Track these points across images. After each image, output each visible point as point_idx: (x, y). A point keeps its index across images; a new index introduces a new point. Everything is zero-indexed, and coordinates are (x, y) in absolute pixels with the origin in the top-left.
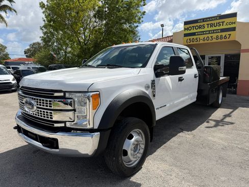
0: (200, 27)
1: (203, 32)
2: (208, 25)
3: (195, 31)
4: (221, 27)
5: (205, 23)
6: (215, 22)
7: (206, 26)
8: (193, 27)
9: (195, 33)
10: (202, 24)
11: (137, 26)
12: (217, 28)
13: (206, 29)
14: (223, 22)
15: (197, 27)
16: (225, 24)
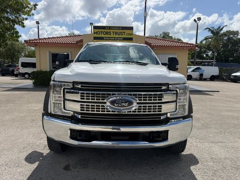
0: (107, 33)
1: (110, 38)
2: (113, 32)
3: (103, 36)
4: (123, 36)
5: (112, 31)
6: (119, 31)
7: (112, 33)
8: (102, 32)
9: (104, 37)
10: (109, 31)
11: (26, 19)
12: (120, 36)
13: (112, 36)
14: (124, 32)
15: (104, 33)
16: (125, 34)
